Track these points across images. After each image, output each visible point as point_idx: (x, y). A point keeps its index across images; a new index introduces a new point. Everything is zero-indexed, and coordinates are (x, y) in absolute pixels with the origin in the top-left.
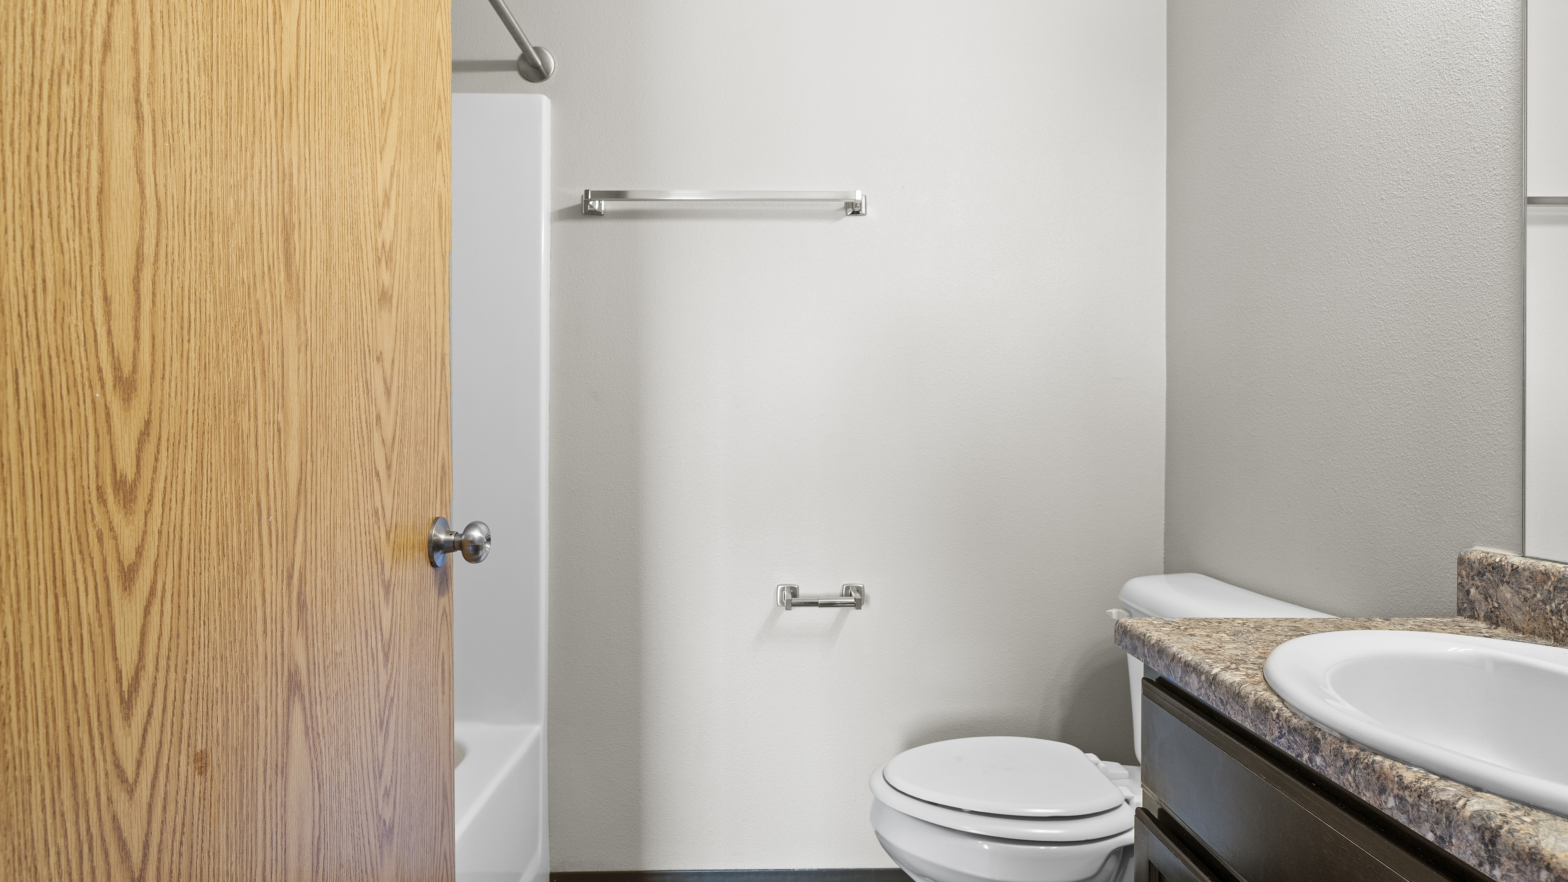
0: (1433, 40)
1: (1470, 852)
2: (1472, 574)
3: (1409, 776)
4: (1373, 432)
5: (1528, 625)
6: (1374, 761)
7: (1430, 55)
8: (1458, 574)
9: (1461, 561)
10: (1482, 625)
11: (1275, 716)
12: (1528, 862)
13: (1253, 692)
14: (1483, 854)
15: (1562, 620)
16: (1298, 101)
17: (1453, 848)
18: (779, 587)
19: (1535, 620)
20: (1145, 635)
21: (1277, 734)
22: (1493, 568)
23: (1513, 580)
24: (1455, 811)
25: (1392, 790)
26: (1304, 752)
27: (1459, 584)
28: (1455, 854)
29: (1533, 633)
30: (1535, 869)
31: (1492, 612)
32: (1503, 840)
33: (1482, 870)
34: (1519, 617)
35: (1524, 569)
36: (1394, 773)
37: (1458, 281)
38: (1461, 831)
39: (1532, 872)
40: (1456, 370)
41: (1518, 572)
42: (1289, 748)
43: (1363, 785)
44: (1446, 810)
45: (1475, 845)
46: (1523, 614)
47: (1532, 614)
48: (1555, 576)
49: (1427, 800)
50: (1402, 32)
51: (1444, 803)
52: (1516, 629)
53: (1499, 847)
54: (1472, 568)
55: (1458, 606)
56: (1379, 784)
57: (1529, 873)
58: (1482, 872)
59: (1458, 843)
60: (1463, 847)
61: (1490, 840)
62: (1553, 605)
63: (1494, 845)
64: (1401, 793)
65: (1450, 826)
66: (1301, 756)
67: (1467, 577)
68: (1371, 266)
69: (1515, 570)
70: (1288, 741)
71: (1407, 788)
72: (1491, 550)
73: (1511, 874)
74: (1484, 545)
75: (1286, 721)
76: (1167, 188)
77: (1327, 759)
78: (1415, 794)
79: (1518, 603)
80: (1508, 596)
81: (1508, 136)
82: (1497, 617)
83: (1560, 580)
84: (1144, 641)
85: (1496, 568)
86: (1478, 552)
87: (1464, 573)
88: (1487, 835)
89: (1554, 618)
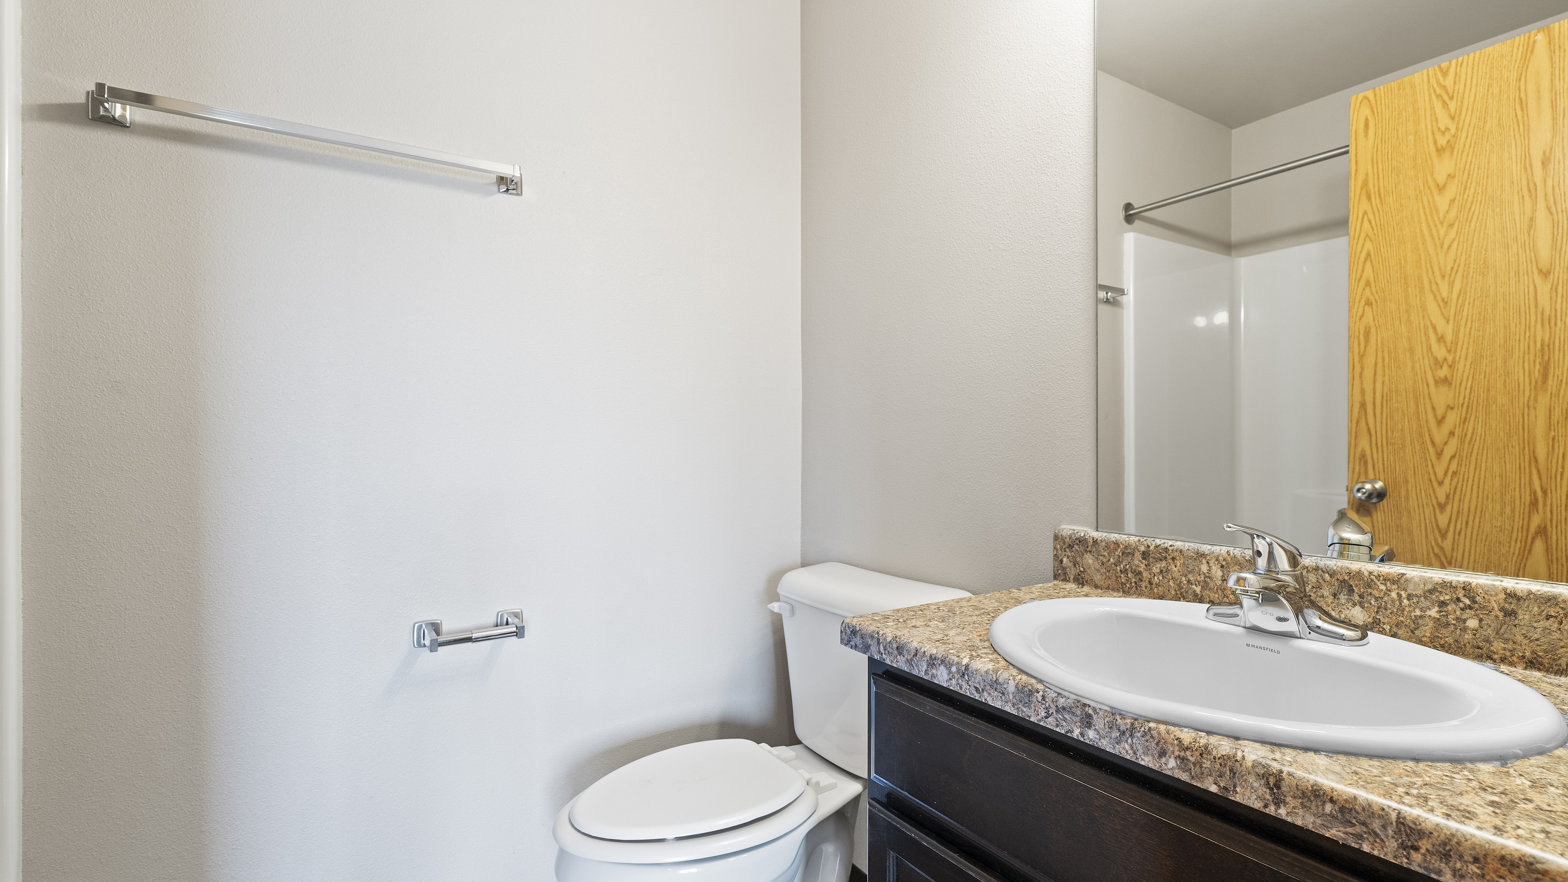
0: (1029, 130)
1: (1255, 797)
2: (1064, 547)
3: (1187, 736)
4: (984, 437)
5: (1105, 583)
6: (1150, 729)
7: (1026, 141)
8: (1054, 548)
9: (1056, 537)
10: (1071, 586)
11: (1040, 699)
12: (1312, 798)
13: (1011, 678)
14: (1268, 797)
15: (1128, 577)
16: (921, 161)
17: (1238, 795)
18: (416, 625)
19: (1110, 579)
20: (878, 633)
21: (1043, 714)
22: (1080, 542)
23: (1094, 549)
24: (1237, 763)
25: (1173, 752)
26: (1075, 728)
27: (1055, 555)
28: (1239, 801)
29: (1108, 588)
30: (1319, 803)
31: (1079, 575)
32: (1287, 783)
33: (1267, 811)
34: (1098, 577)
35: (1101, 541)
36: (1172, 736)
37: (1048, 320)
38: (1245, 780)
39: (1316, 806)
40: (1048, 389)
41: (1097, 543)
42: (1057, 726)
43: (1141, 751)
44: (1229, 764)
45: (1260, 791)
46: (1101, 574)
47: (1108, 574)
48: (1123, 545)
49: (1209, 757)
50: (1005, 119)
51: (1225, 757)
52: (1096, 587)
53: (1284, 789)
54: (1064, 543)
55: (1054, 572)
56: (1158, 749)
57: (1313, 807)
58: (1267, 812)
59: (1242, 790)
60: (1248, 793)
61: (1275, 785)
62: (1122, 566)
63: (1279, 788)
64: (1182, 754)
65: (1234, 777)
66: (1072, 732)
67: (1061, 549)
68: (981, 303)
69: (1095, 542)
70: (1057, 719)
71: (1187, 748)
72: (1077, 528)
73: (1296, 811)
74: (1068, 524)
75: (1053, 702)
76: (802, 220)
77: (1101, 731)
78: (1197, 754)
79: (1097, 566)
80: (1091, 562)
81: (1084, 213)
82: (1082, 578)
83: (1126, 547)
84: (878, 640)
85: (1082, 541)
86: (1067, 529)
87: (1058, 547)
88: (1272, 781)
89: (1122, 575)
